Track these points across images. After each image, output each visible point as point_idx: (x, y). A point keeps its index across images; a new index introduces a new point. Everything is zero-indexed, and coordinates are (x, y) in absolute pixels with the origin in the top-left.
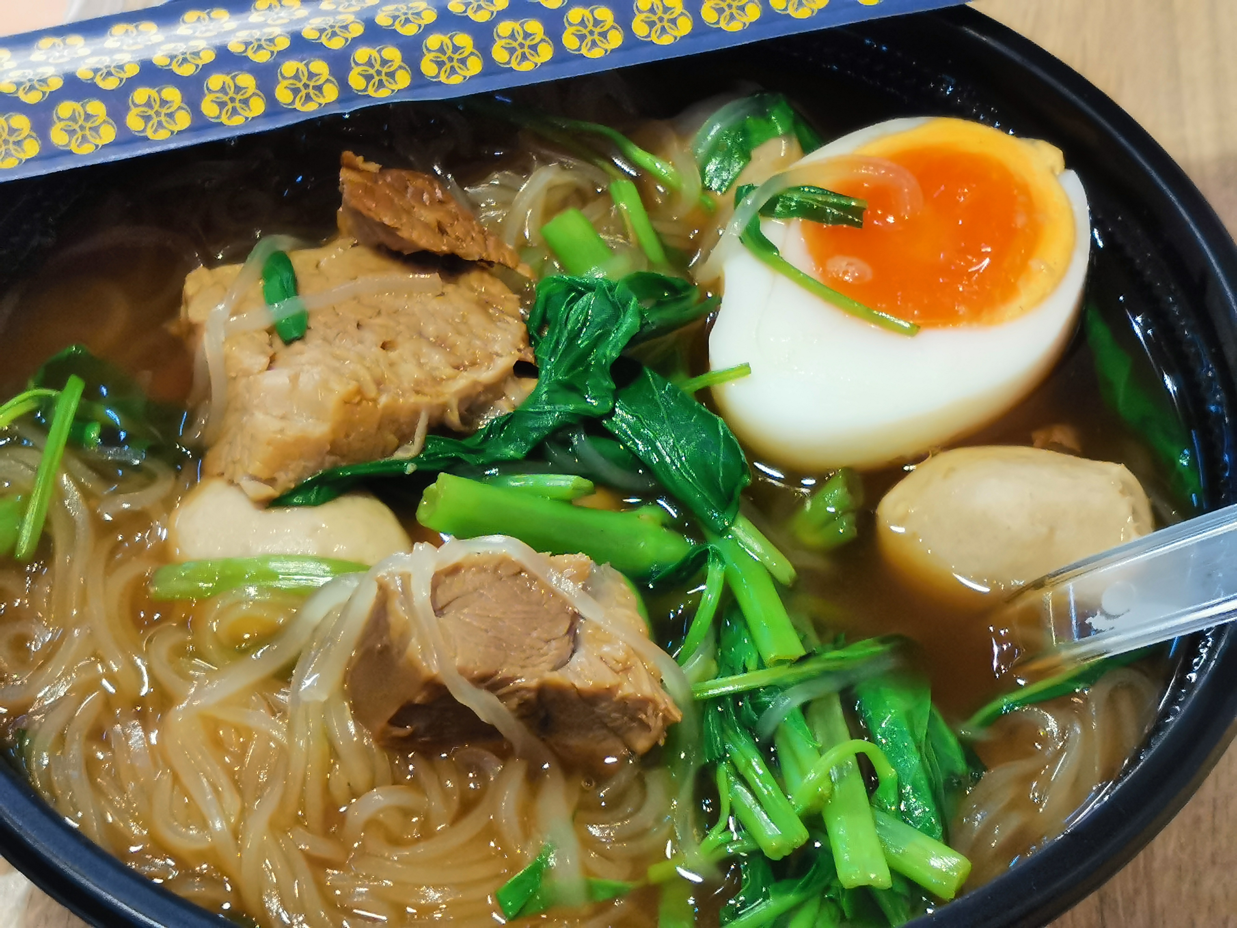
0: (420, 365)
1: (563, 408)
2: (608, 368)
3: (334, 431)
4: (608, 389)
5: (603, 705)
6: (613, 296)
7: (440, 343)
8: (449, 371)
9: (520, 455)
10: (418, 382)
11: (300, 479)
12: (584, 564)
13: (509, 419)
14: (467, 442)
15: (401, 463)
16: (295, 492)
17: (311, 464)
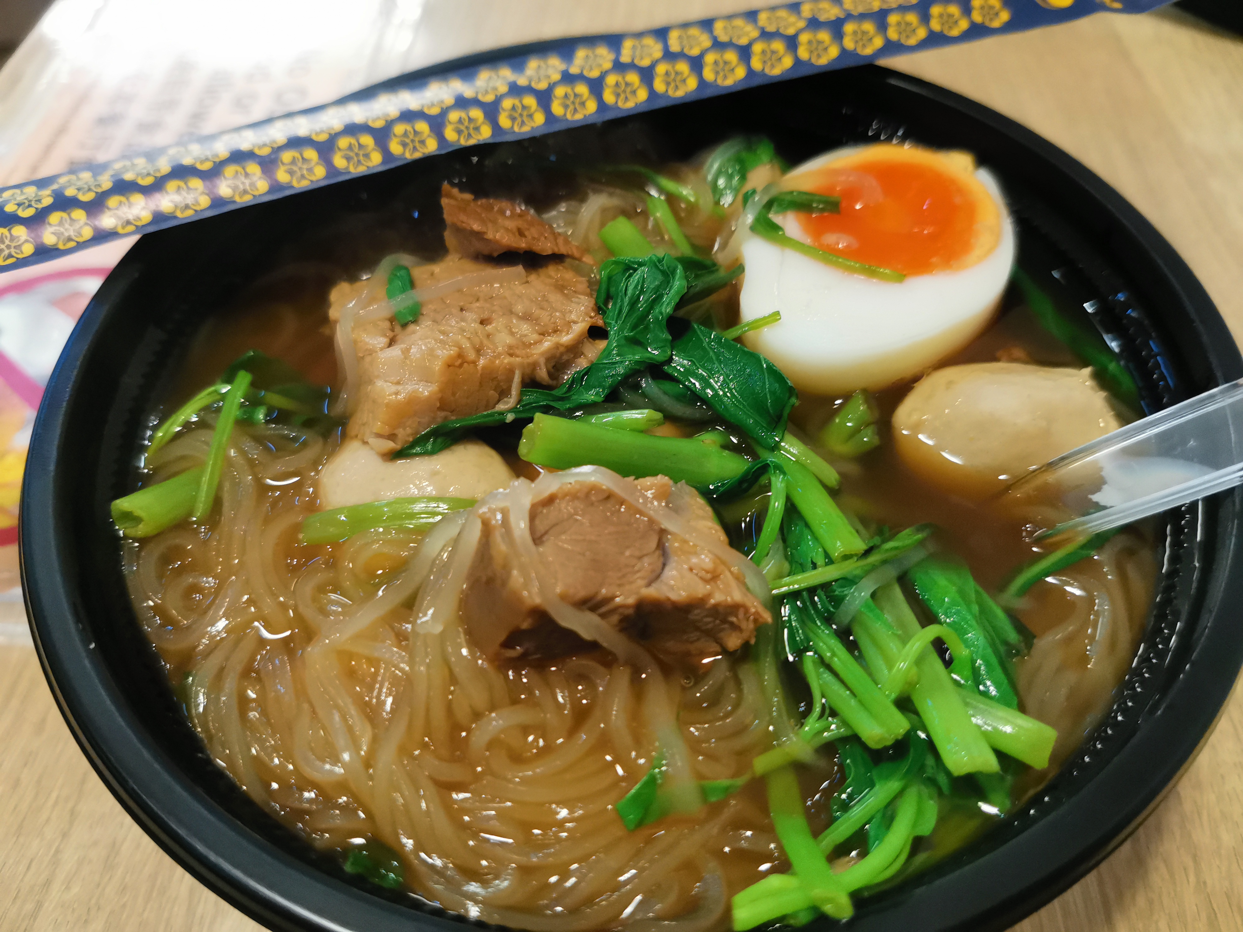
0: (512, 334)
1: (630, 357)
2: (664, 322)
3: (441, 390)
4: (666, 340)
5: (696, 612)
6: (663, 265)
7: (527, 317)
8: (535, 336)
9: (599, 399)
10: (510, 347)
11: (417, 433)
12: (664, 485)
13: (587, 372)
14: (555, 392)
15: (501, 413)
16: (413, 445)
17: (425, 420)
